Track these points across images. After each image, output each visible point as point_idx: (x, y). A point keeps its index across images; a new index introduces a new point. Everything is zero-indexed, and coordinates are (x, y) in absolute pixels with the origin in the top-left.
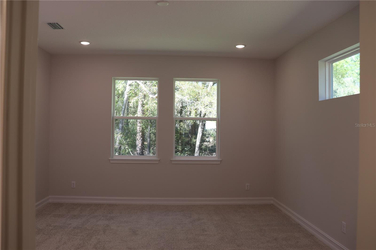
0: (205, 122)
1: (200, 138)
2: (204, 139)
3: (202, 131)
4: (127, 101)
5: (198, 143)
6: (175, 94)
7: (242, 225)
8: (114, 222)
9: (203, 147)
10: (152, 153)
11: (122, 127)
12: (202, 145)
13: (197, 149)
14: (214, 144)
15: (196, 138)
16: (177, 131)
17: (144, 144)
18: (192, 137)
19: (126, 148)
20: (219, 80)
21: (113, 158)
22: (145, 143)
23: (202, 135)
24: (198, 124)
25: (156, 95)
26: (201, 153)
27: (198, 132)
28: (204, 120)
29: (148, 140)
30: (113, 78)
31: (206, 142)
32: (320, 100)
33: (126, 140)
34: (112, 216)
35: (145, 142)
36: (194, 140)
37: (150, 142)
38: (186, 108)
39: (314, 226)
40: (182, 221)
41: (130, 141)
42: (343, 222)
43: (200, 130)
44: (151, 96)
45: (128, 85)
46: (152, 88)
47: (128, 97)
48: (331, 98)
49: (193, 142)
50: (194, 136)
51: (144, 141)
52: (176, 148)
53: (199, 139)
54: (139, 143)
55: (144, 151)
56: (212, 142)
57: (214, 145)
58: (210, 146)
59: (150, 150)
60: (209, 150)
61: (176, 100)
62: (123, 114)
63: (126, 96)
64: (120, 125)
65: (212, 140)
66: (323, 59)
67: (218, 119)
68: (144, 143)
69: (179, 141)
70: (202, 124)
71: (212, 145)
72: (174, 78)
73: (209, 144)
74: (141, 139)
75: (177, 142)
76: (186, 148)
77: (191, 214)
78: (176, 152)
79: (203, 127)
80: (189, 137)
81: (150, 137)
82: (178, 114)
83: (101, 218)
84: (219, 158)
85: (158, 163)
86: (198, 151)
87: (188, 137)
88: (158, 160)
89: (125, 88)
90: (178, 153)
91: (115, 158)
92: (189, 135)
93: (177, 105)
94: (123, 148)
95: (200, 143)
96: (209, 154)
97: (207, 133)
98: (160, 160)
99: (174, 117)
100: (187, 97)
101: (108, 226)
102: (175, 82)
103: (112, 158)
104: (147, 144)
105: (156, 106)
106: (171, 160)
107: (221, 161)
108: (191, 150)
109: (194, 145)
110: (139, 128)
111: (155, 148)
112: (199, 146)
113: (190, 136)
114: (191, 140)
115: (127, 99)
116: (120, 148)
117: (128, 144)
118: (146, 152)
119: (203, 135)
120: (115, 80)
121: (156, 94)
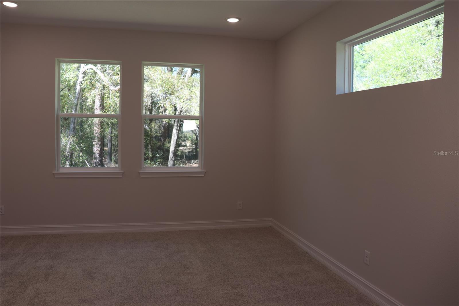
0: (183, 122)
1: (175, 141)
2: (180, 143)
3: (177, 133)
4: (79, 95)
5: (172, 149)
6: (144, 85)
7: (236, 257)
8: (61, 261)
9: (179, 153)
10: (115, 161)
11: (74, 128)
12: (178, 150)
13: (171, 155)
14: (192, 148)
15: (170, 142)
16: (146, 133)
17: (103, 150)
18: (165, 140)
19: (80, 155)
20: (202, 66)
21: (59, 171)
22: (105, 149)
23: (177, 138)
24: (173, 125)
25: (119, 87)
26: (176, 161)
27: (173, 134)
28: (180, 119)
29: (109, 145)
30: (56, 59)
31: (181, 147)
32: (337, 93)
33: (79, 144)
34: (58, 252)
35: (105, 147)
36: (168, 145)
37: (111, 148)
38: (158, 104)
39: (327, 256)
40: (156, 255)
41: (86, 147)
42: (366, 251)
43: (175, 132)
44: (112, 88)
45: (81, 73)
46: (113, 77)
47: (81, 88)
48: (351, 92)
49: (166, 147)
50: (167, 140)
51: (103, 146)
52: (145, 154)
53: (173, 143)
54: (96, 149)
55: (103, 158)
56: (189, 147)
57: (192, 150)
58: (187, 151)
59: (112, 158)
60: (186, 157)
61: (145, 94)
62: (76, 111)
63: (78, 88)
64: (72, 126)
65: (189, 144)
66: (341, 41)
67: (201, 117)
68: (103, 148)
69: (148, 145)
70: (177, 125)
71: (189, 150)
72: (142, 62)
73: (185, 149)
74: (100, 144)
75: (146, 147)
76: (158, 154)
77: (168, 244)
78: (145, 159)
79: (178, 129)
80: (161, 141)
81: (111, 141)
82: (146, 112)
83: (42, 257)
84: (203, 169)
85: (121, 176)
86: (173, 158)
87: (159, 140)
88: (121, 173)
89: (77, 76)
90: (147, 161)
91: (62, 171)
92: (161, 139)
93: (147, 101)
94: (75, 154)
95: (175, 148)
96: (186, 162)
97: (183, 136)
98: (124, 172)
99: (142, 114)
100: (159, 89)
101: (53, 267)
102: (144, 68)
103: (57, 171)
104: (107, 150)
105: (118, 100)
106: (139, 173)
107: (206, 172)
108: (163, 157)
109: (168, 151)
110: (96, 130)
111: (118, 155)
112: (173, 151)
113: (163, 140)
114: (164, 144)
115: (79, 91)
116: (72, 155)
117: (82, 151)
118: (106, 161)
119: (179, 138)
120: (60, 62)
121: (118, 85)
